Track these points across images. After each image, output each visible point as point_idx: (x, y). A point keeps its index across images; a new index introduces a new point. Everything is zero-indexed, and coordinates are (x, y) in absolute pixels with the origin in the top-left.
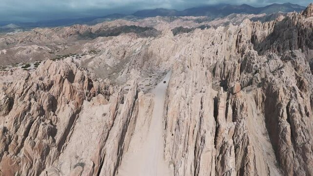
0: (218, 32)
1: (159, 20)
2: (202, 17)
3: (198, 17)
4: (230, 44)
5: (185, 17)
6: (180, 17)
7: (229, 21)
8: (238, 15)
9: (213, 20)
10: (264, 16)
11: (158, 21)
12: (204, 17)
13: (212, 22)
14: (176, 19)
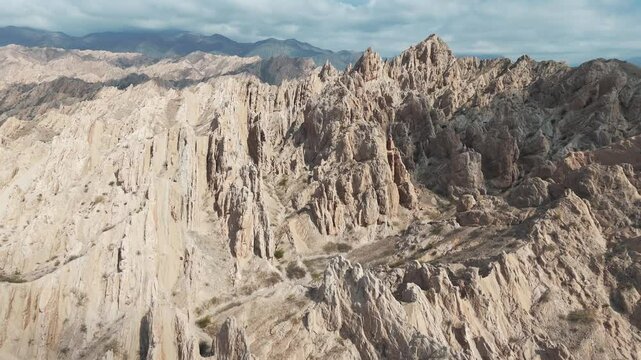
0: (149, 118)
1: (14, 54)
2: (130, 55)
3: (122, 55)
4: (183, 187)
5: (87, 52)
6: (75, 50)
7: (190, 67)
8: (208, 56)
9: (156, 61)
10: (258, 63)
11: (11, 58)
12: (134, 54)
13: (154, 66)
14: (62, 54)
